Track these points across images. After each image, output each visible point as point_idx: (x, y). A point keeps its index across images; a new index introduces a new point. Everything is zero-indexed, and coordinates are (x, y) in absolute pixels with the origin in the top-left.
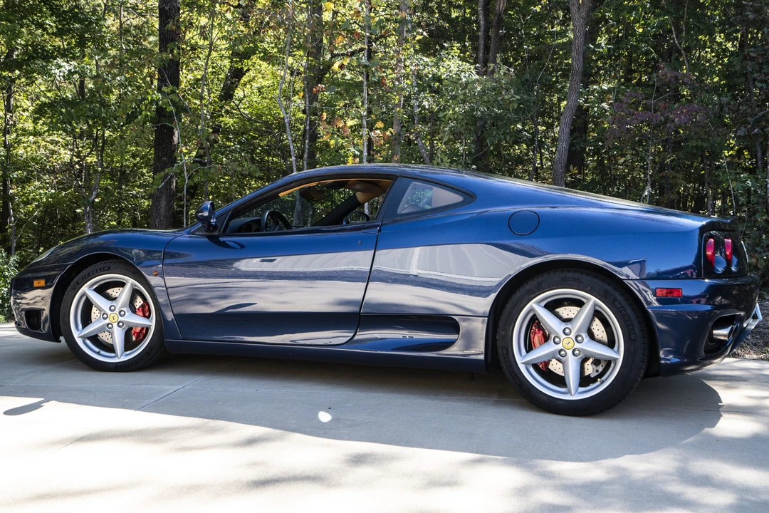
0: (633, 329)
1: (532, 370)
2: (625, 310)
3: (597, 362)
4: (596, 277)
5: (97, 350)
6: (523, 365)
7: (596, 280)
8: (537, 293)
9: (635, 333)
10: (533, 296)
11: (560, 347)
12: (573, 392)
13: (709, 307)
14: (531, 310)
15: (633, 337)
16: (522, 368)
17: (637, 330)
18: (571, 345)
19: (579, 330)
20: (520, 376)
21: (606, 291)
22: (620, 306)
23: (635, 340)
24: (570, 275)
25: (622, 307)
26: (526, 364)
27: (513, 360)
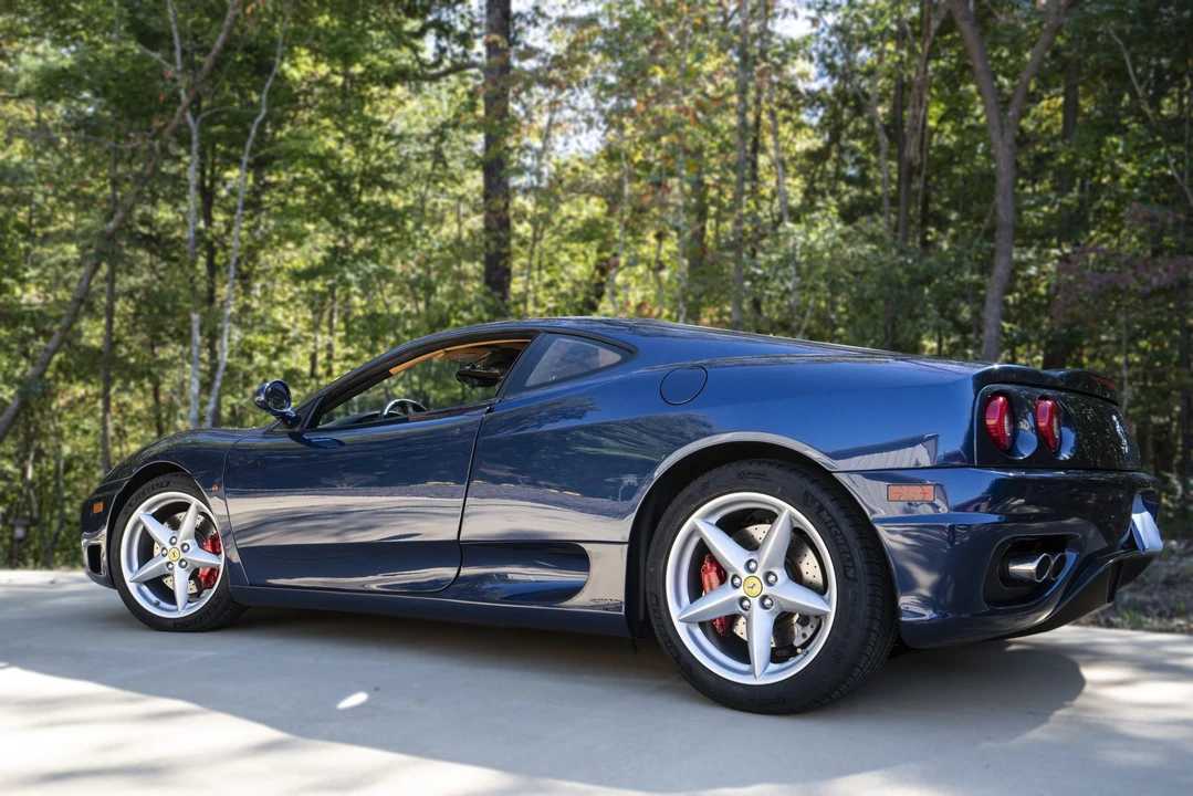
0: (851, 559)
1: (698, 632)
2: (837, 526)
3: (804, 620)
4: (792, 470)
5: (154, 599)
6: (684, 625)
7: (792, 476)
8: (700, 502)
9: (854, 567)
10: (694, 506)
11: (740, 593)
12: (758, 671)
13: (995, 518)
14: (694, 531)
15: (851, 573)
16: (681, 629)
17: (859, 562)
18: (757, 590)
19: (770, 563)
20: (676, 643)
21: (807, 494)
22: (829, 518)
23: (855, 580)
24: (753, 468)
25: (833, 520)
26: (688, 621)
27: (665, 615)
